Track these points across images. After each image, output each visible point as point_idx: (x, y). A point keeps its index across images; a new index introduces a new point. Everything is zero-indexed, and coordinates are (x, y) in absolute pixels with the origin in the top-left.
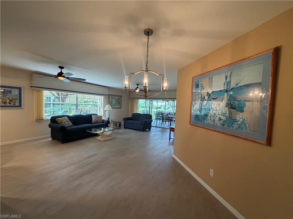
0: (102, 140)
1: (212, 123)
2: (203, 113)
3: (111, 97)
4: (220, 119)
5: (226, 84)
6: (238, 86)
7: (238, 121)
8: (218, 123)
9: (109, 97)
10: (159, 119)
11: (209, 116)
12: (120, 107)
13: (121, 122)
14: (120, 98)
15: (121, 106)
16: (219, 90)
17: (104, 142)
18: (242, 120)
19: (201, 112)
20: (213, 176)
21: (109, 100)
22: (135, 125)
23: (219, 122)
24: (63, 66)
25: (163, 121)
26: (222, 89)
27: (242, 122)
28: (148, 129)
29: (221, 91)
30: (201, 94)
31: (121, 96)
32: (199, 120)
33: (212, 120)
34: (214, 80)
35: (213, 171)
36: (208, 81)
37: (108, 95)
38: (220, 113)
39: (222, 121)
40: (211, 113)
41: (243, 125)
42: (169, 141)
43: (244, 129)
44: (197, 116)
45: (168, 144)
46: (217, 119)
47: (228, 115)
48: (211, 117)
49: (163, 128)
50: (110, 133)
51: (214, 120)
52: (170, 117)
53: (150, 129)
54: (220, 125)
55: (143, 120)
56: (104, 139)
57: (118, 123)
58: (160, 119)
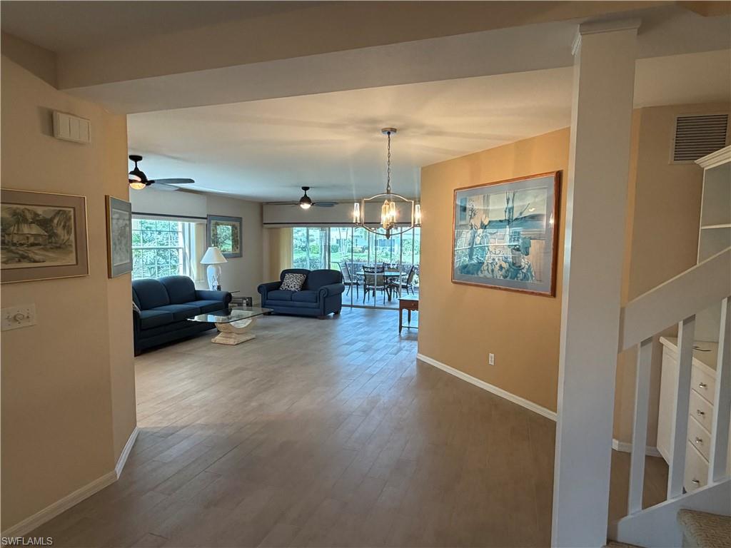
0: (232, 343)
1: (490, 276)
2: (475, 261)
3: (213, 222)
4: (501, 268)
5: (507, 210)
6: (523, 216)
7: (523, 268)
8: (499, 275)
9: (210, 223)
10: (354, 284)
11: (485, 264)
12: (238, 251)
13: (251, 298)
14: (237, 224)
15: (241, 250)
16: (498, 219)
17: (239, 346)
18: (527, 266)
19: (471, 258)
20: (493, 364)
21: (210, 234)
22: (298, 304)
23: (501, 273)
24: (140, 155)
25: (366, 290)
26: (503, 218)
27: (528, 269)
28: (333, 314)
29: (501, 221)
30: (472, 225)
31: (239, 220)
32: (468, 272)
33: (490, 271)
34: (490, 201)
35: (493, 355)
36: (482, 201)
37: (205, 216)
38: (501, 258)
39: (504, 270)
40: (488, 258)
41: (529, 274)
42: (398, 334)
43: (530, 278)
44: (465, 267)
45: (397, 339)
46: (497, 267)
47: (510, 260)
48: (487, 265)
49: (374, 308)
50: (247, 324)
51: (493, 271)
52: (387, 277)
53: (337, 313)
54: (502, 278)
55: (322, 288)
56: (235, 338)
57: (245, 301)
58: (357, 284)
